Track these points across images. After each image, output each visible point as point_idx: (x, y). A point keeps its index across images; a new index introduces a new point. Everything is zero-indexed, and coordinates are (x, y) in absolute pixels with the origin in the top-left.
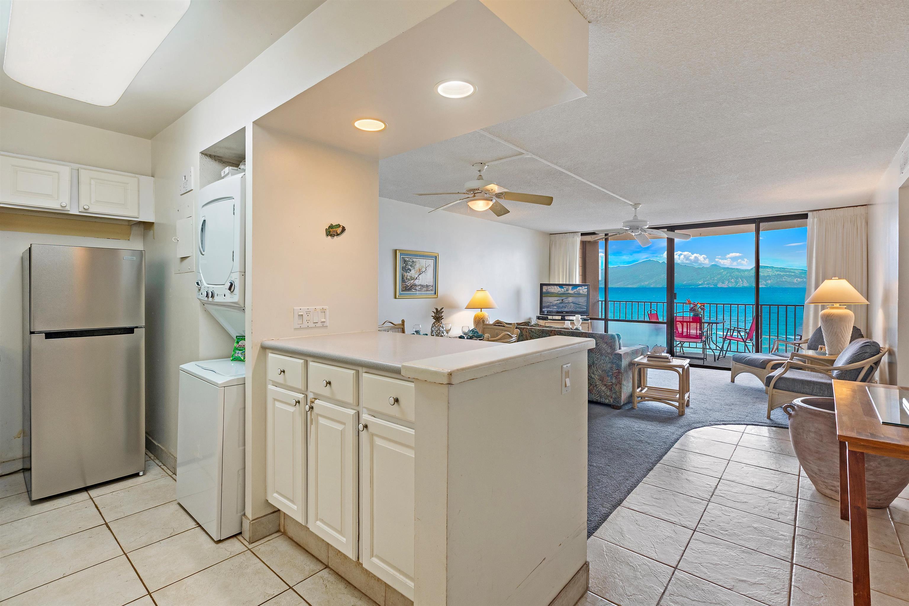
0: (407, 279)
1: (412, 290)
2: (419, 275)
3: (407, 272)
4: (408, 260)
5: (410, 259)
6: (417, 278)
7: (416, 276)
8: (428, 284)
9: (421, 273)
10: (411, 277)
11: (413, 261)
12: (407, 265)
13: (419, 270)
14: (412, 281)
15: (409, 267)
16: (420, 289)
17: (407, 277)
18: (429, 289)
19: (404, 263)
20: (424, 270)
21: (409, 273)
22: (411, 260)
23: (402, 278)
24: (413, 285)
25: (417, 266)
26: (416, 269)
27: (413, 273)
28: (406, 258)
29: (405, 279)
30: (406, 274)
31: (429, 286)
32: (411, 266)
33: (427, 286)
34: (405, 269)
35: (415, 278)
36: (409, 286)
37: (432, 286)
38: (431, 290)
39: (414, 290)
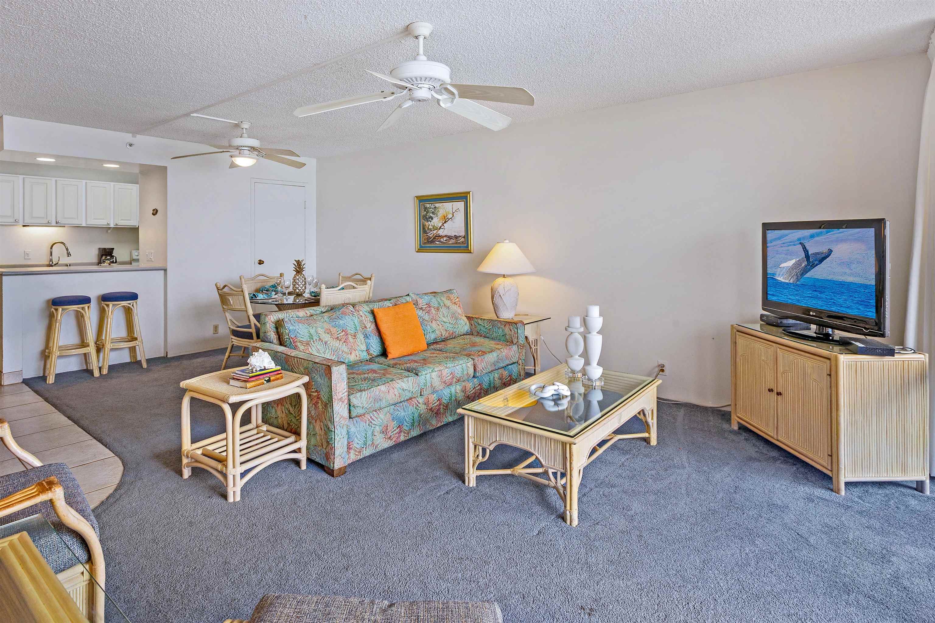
0: (428, 229)
1: (436, 242)
2: (444, 224)
3: (428, 221)
4: (429, 206)
5: (432, 205)
6: (440, 227)
7: (440, 225)
8: (456, 234)
9: (447, 220)
10: (434, 226)
11: (435, 207)
12: (427, 212)
13: (443, 218)
14: (435, 232)
15: (431, 215)
16: (446, 241)
17: (428, 227)
18: (459, 241)
19: (425, 211)
20: (450, 216)
21: (431, 221)
22: (432, 207)
23: (424, 229)
24: (437, 237)
25: (441, 213)
26: (439, 216)
27: (436, 222)
28: (427, 205)
29: (427, 229)
30: (427, 224)
31: (460, 237)
32: (433, 213)
33: (456, 237)
34: (426, 218)
35: (439, 228)
36: (432, 238)
37: (464, 237)
38: (463, 242)
39: (438, 243)
